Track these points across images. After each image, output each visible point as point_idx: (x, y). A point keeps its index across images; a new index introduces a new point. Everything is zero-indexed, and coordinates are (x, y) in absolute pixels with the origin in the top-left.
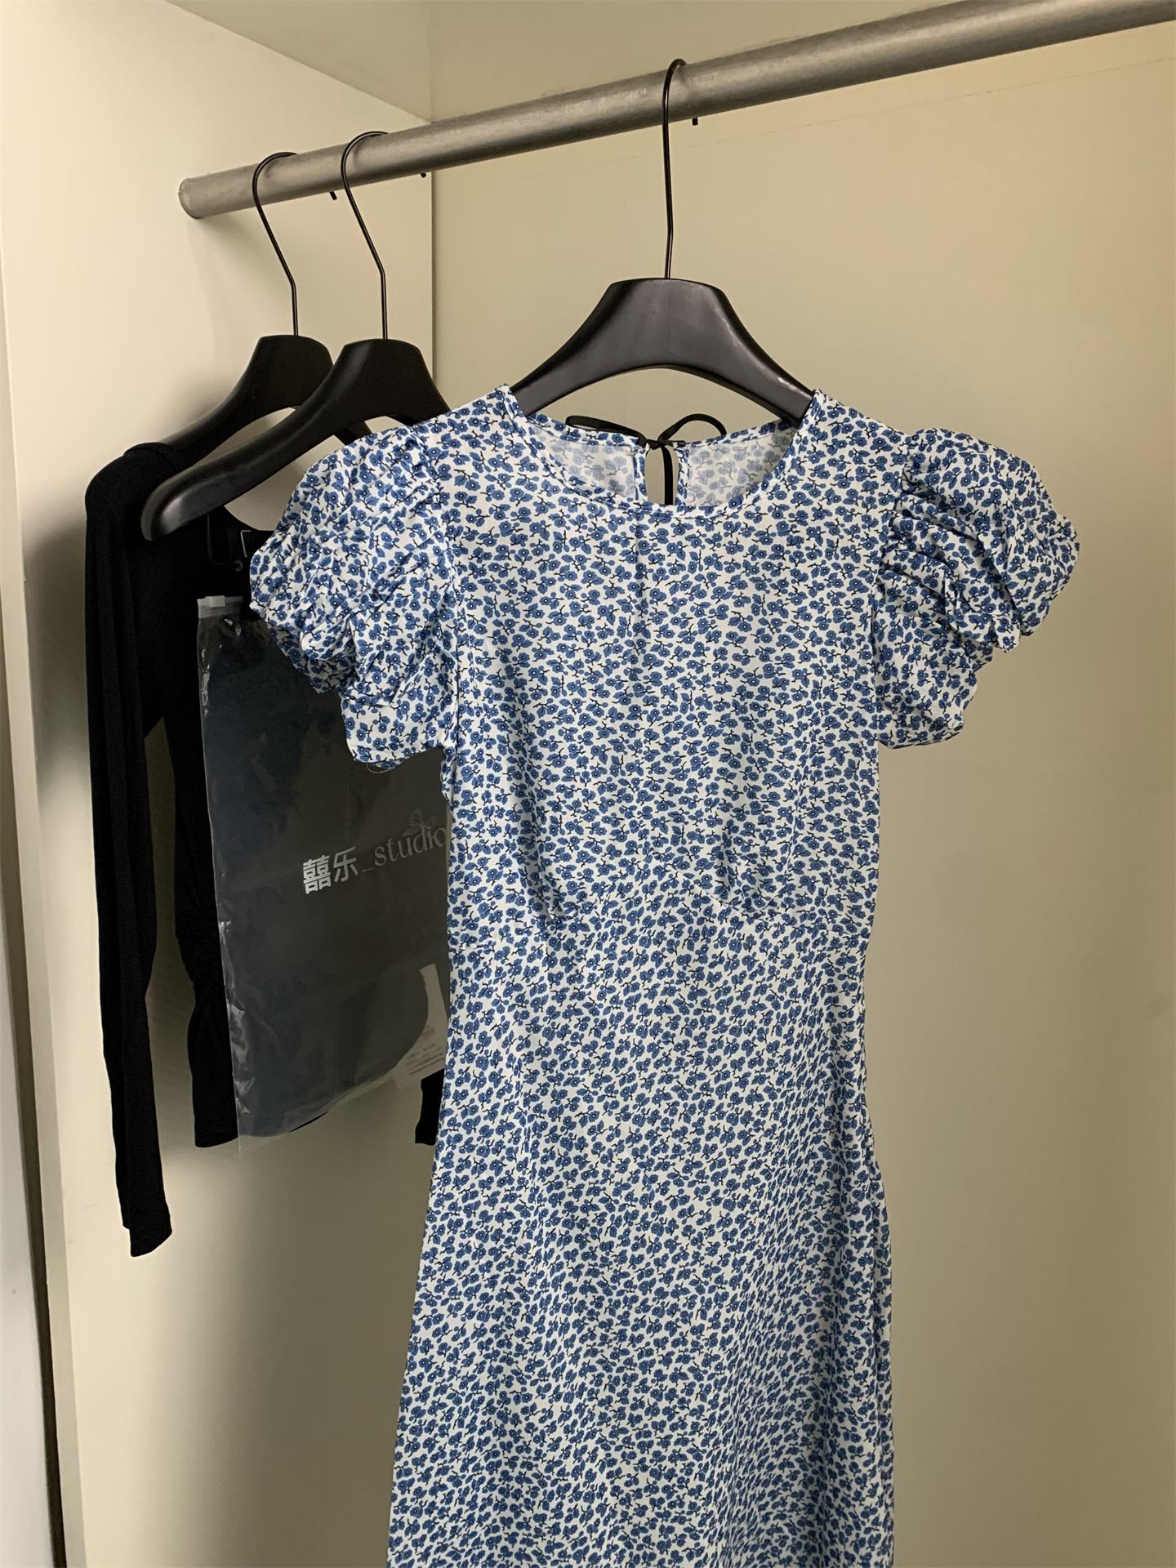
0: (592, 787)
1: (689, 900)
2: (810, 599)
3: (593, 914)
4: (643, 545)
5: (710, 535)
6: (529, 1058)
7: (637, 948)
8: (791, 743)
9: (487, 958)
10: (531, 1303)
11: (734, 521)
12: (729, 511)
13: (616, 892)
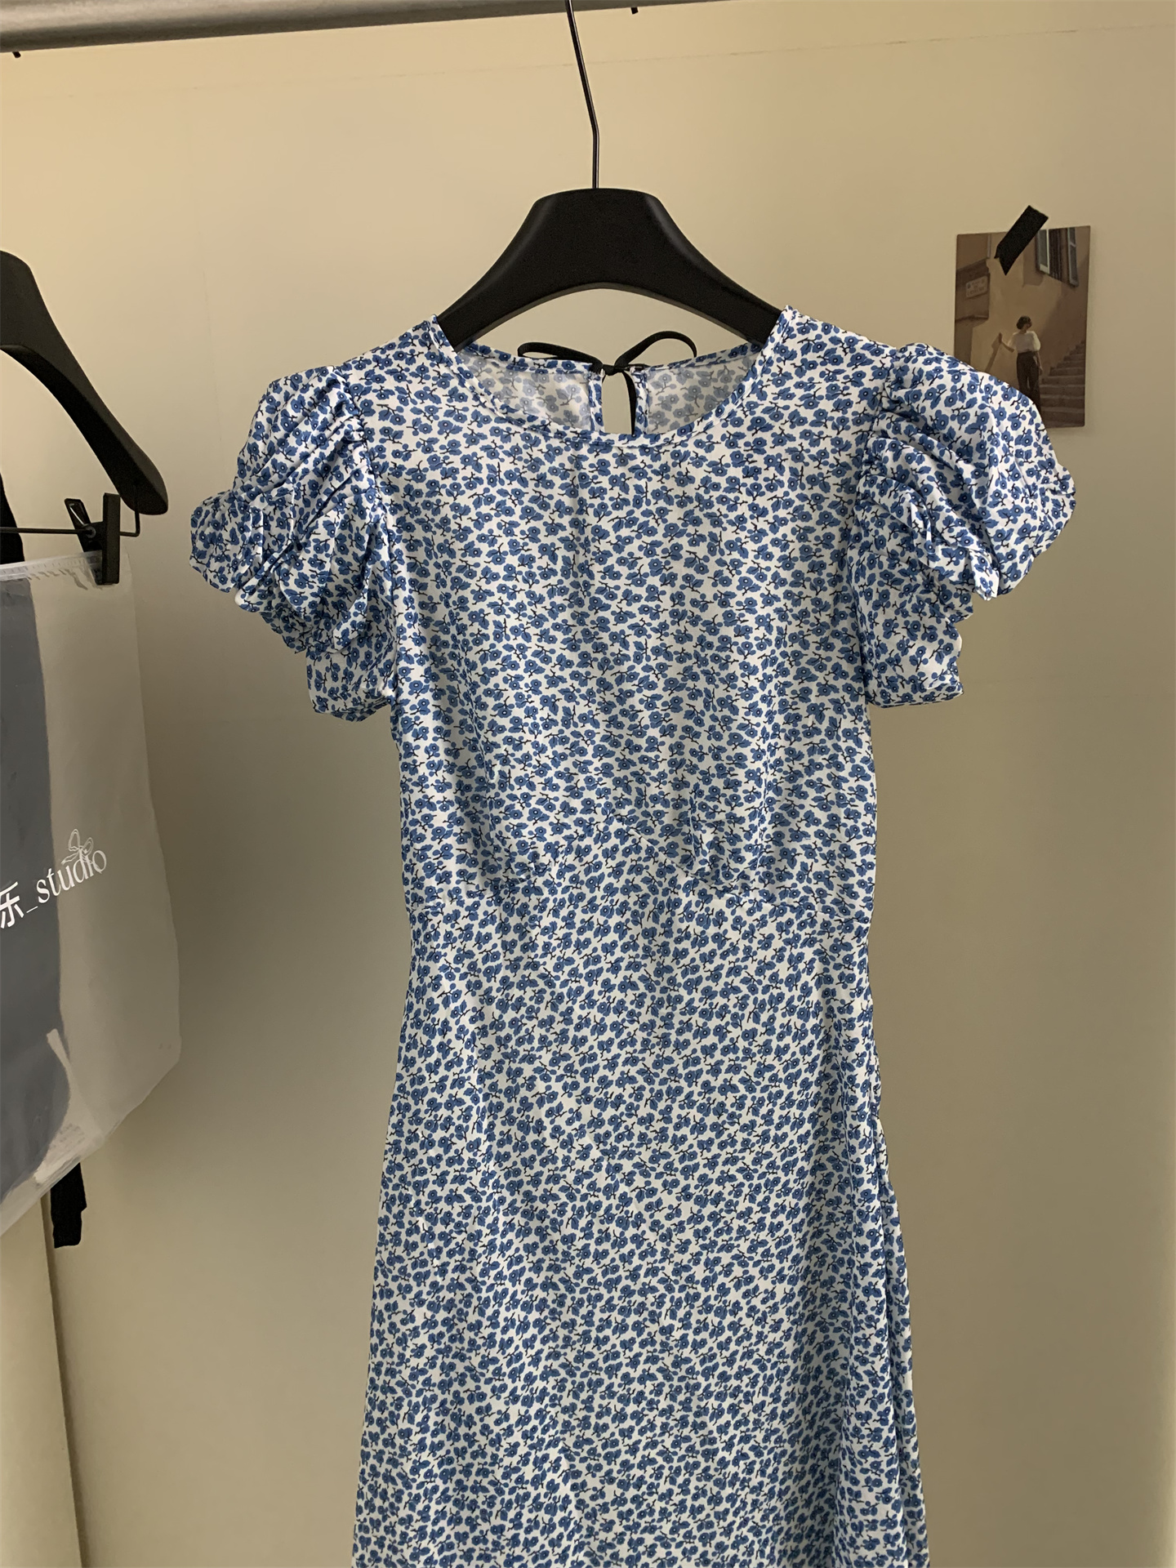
0: (542, 740)
1: (653, 869)
2: (771, 536)
3: (547, 876)
4: (583, 477)
5: (657, 465)
6: (483, 1032)
7: (598, 918)
8: (756, 697)
9: (435, 920)
10: (484, 1295)
11: (683, 450)
12: (678, 439)
13: (573, 855)
